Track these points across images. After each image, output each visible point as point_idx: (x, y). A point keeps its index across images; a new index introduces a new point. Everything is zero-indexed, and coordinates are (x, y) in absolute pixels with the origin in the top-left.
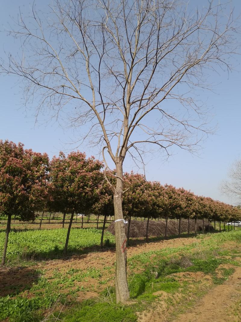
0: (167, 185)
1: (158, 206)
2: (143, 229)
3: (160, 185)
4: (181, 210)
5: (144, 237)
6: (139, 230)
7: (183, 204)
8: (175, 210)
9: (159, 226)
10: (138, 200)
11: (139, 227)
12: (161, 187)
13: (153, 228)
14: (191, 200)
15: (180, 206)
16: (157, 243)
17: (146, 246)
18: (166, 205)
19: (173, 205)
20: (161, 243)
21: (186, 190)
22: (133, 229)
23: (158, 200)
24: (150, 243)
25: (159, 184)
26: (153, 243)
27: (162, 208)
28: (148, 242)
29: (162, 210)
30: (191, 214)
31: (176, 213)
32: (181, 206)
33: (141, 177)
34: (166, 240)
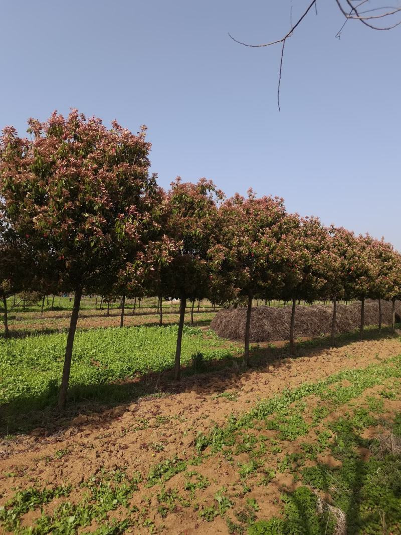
0: (334, 229)
1: (316, 274)
2: (283, 323)
3: (319, 225)
4: (369, 282)
5: (285, 339)
6: (274, 326)
7: (373, 268)
8: (355, 282)
9: (316, 316)
10: (267, 260)
11: (274, 319)
12: (322, 229)
13: (303, 322)
14: (389, 259)
15: (366, 273)
16: (315, 358)
17: (289, 368)
18: (334, 270)
19: (350, 270)
20: (325, 355)
21: (374, 239)
22: (261, 326)
23: (315, 261)
24: (301, 358)
25: (315, 222)
26: (306, 358)
27: (326, 278)
28: (295, 356)
29: (326, 284)
30: (390, 289)
31: (358, 289)
32: (370, 272)
33: (273, 203)
34: (335, 349)
